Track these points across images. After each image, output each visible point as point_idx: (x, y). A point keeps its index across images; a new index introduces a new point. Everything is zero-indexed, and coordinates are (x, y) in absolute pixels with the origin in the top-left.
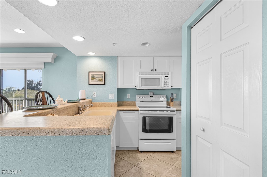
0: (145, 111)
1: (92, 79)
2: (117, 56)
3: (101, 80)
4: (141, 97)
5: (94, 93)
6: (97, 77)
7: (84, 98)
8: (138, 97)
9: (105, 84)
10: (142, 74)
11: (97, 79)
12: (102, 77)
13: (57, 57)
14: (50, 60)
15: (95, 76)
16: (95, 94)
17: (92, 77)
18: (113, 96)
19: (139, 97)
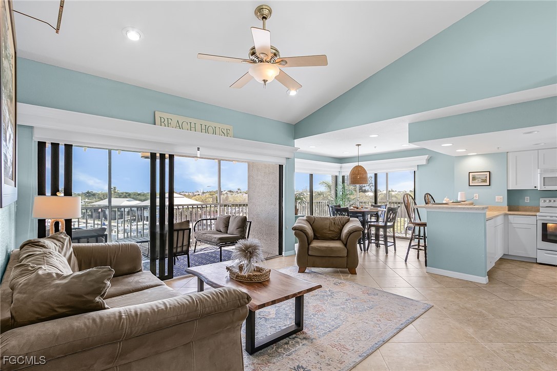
0: (546, 216)
1: (473, 180)
2: (507, 152)
3: (485, 181)
4: (548, 201)
5: (475, 195)
6: (480, 178)
7: (463, 200)
8: (543, 201)
9: (490, 185)
10: (545, 171)
11: (480, 180)
12: (486, 177)
13: (431, 157)
14: (424, 162)
15: (477, 176)
16: (477, 197)
17: (473, 178)
18: (501, 199)
19: (545, 201)
